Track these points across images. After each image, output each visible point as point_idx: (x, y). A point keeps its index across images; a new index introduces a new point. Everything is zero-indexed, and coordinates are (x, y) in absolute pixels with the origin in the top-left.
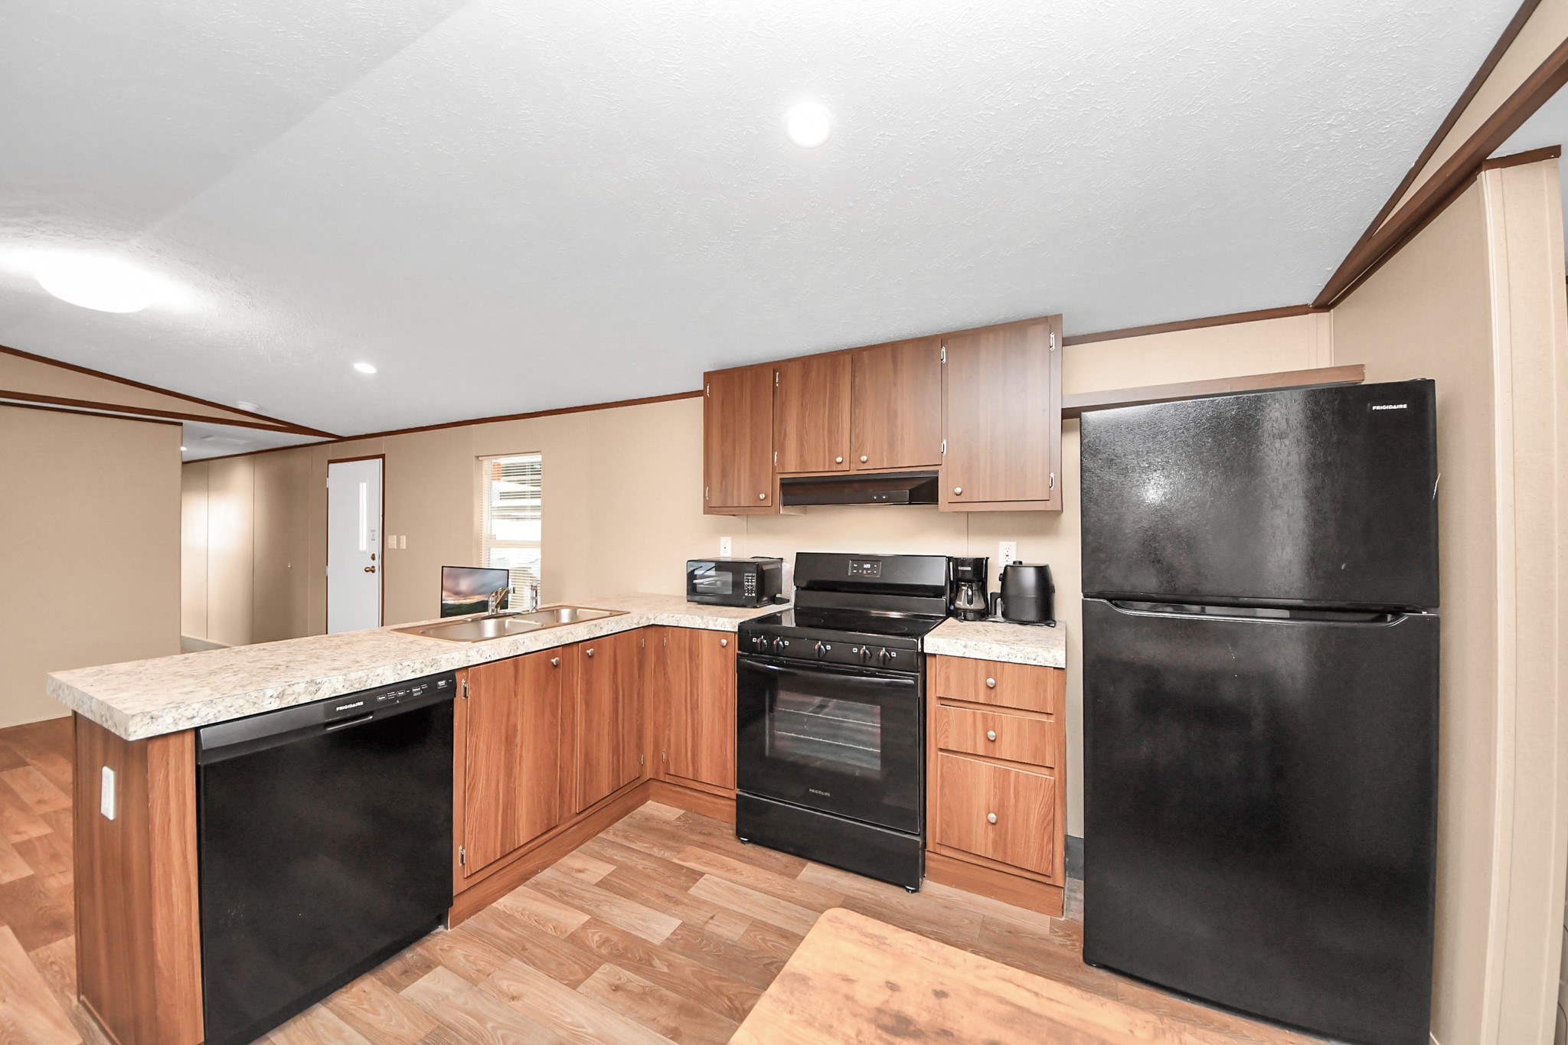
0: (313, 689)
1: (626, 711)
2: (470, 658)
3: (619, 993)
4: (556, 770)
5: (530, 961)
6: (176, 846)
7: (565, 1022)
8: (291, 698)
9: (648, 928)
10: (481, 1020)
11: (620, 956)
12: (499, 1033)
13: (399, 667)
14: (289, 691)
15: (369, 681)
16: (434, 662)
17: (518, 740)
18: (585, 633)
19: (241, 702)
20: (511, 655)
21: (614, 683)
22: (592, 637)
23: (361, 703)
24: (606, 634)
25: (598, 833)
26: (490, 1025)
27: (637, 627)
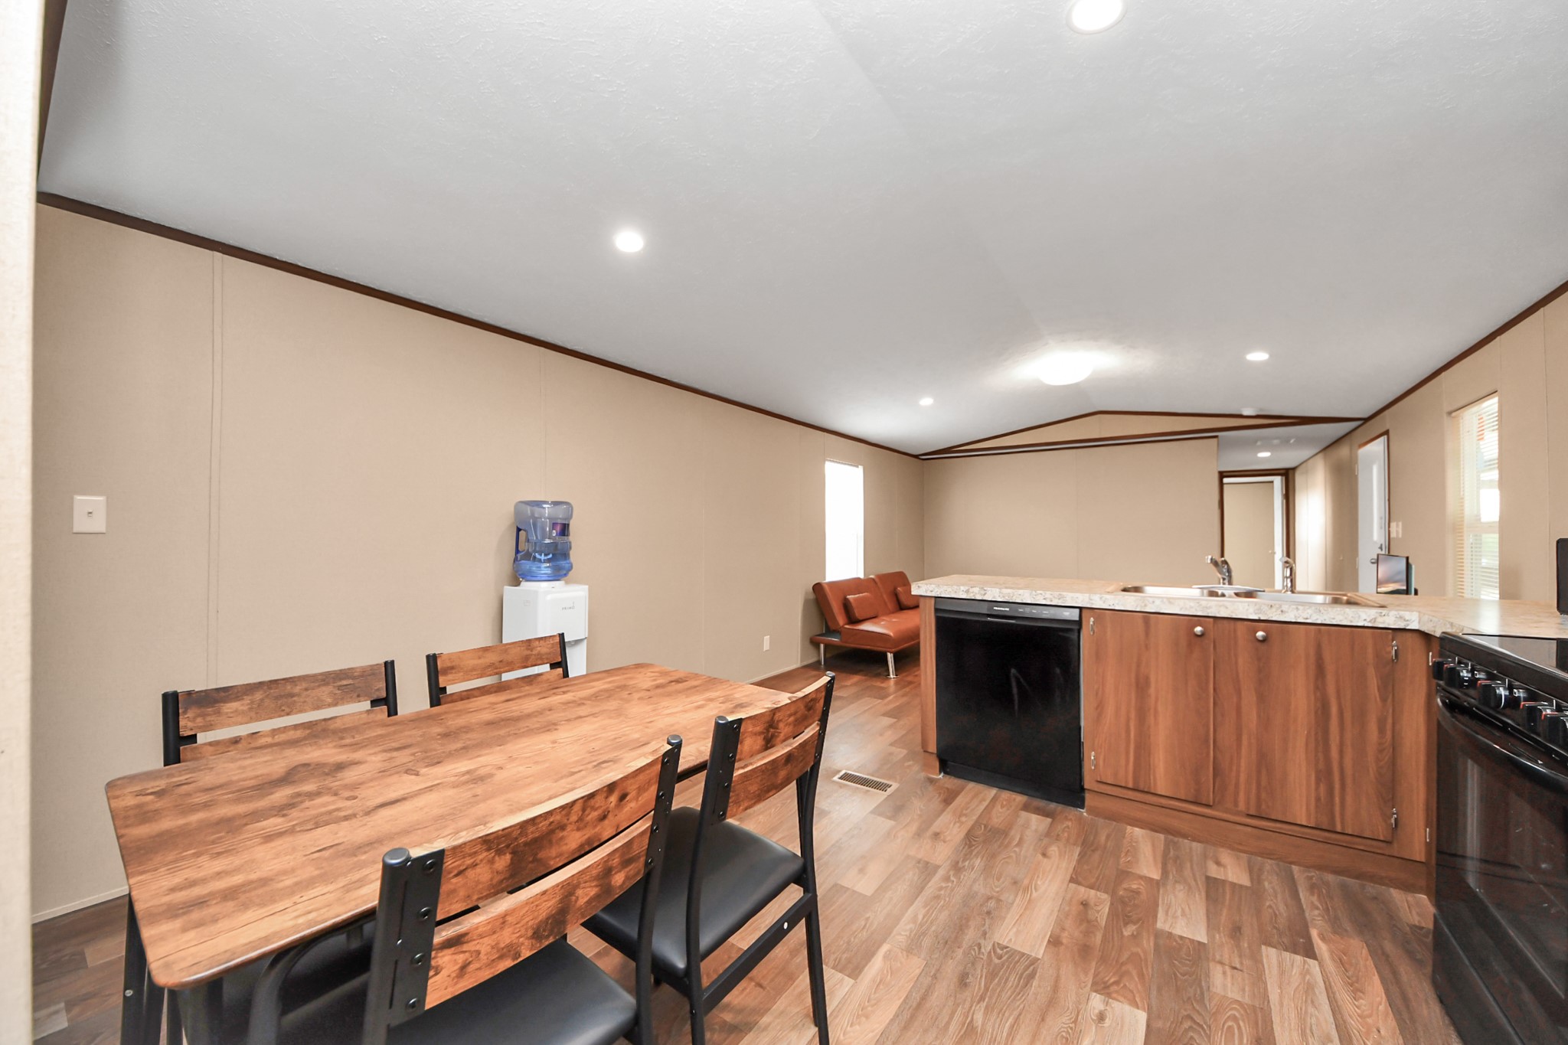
0: (983, 592)
1: (1348, 735)
2: (1093, 602)
3: (1081, 907)
4: (1208, 747)
5: (1082, 855)
6: (928, 650)
7: (1037, 881)
8: (972, 594)
9: (1175, 917)
10: (1020, 843)
11: (1123, 903)
12: (1013, 854)
13: (1034, 593)
14: (971, 590)
15: (1014, 597)
16: (1061, 597)
17: (1152, 690)
18: (1251, 610)
19: (950, 590)
20: (1138, 610)
21: (1317, 688)
22: (1262, 618)
23: (1008, 609)
24: (1294, 620)
25: (1291, 863)
26: (1017, 849)
27: (1370, 625)
